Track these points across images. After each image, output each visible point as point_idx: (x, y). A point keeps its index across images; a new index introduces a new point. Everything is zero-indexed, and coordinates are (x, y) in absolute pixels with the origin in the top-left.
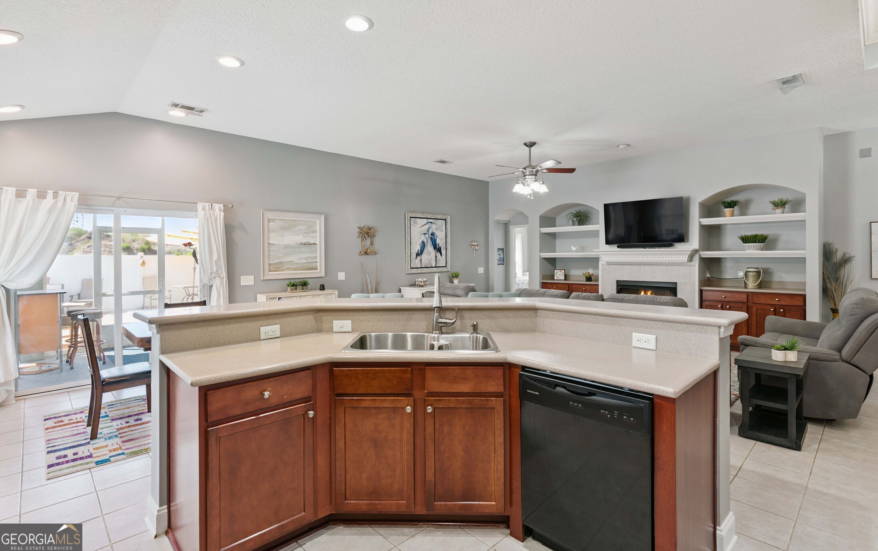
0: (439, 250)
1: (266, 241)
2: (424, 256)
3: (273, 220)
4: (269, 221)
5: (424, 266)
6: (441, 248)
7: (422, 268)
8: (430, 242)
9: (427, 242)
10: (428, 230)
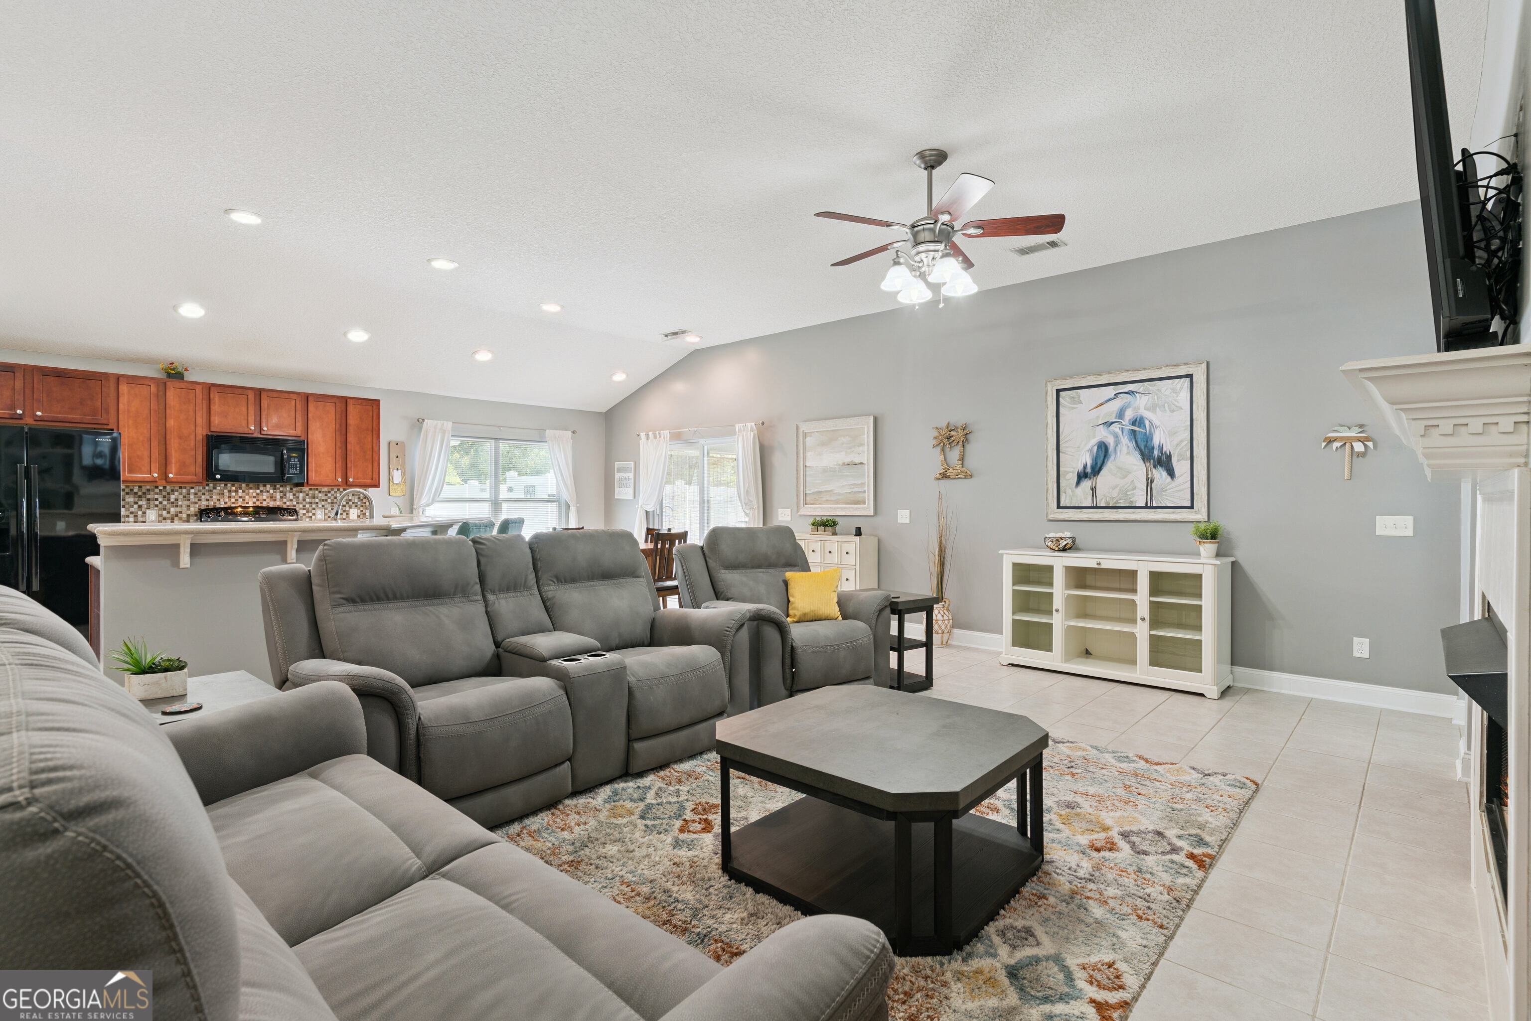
0: (1165, 462)
1: (802, 463)
2: (1104, 480)
3: (811, 434)
4: (806, 435)
5: (1103, 505)
6: (1169, 457)
7: (1097, 507)
8: (1126, 442)
9: (1117, 442)
10: (1121, 414)
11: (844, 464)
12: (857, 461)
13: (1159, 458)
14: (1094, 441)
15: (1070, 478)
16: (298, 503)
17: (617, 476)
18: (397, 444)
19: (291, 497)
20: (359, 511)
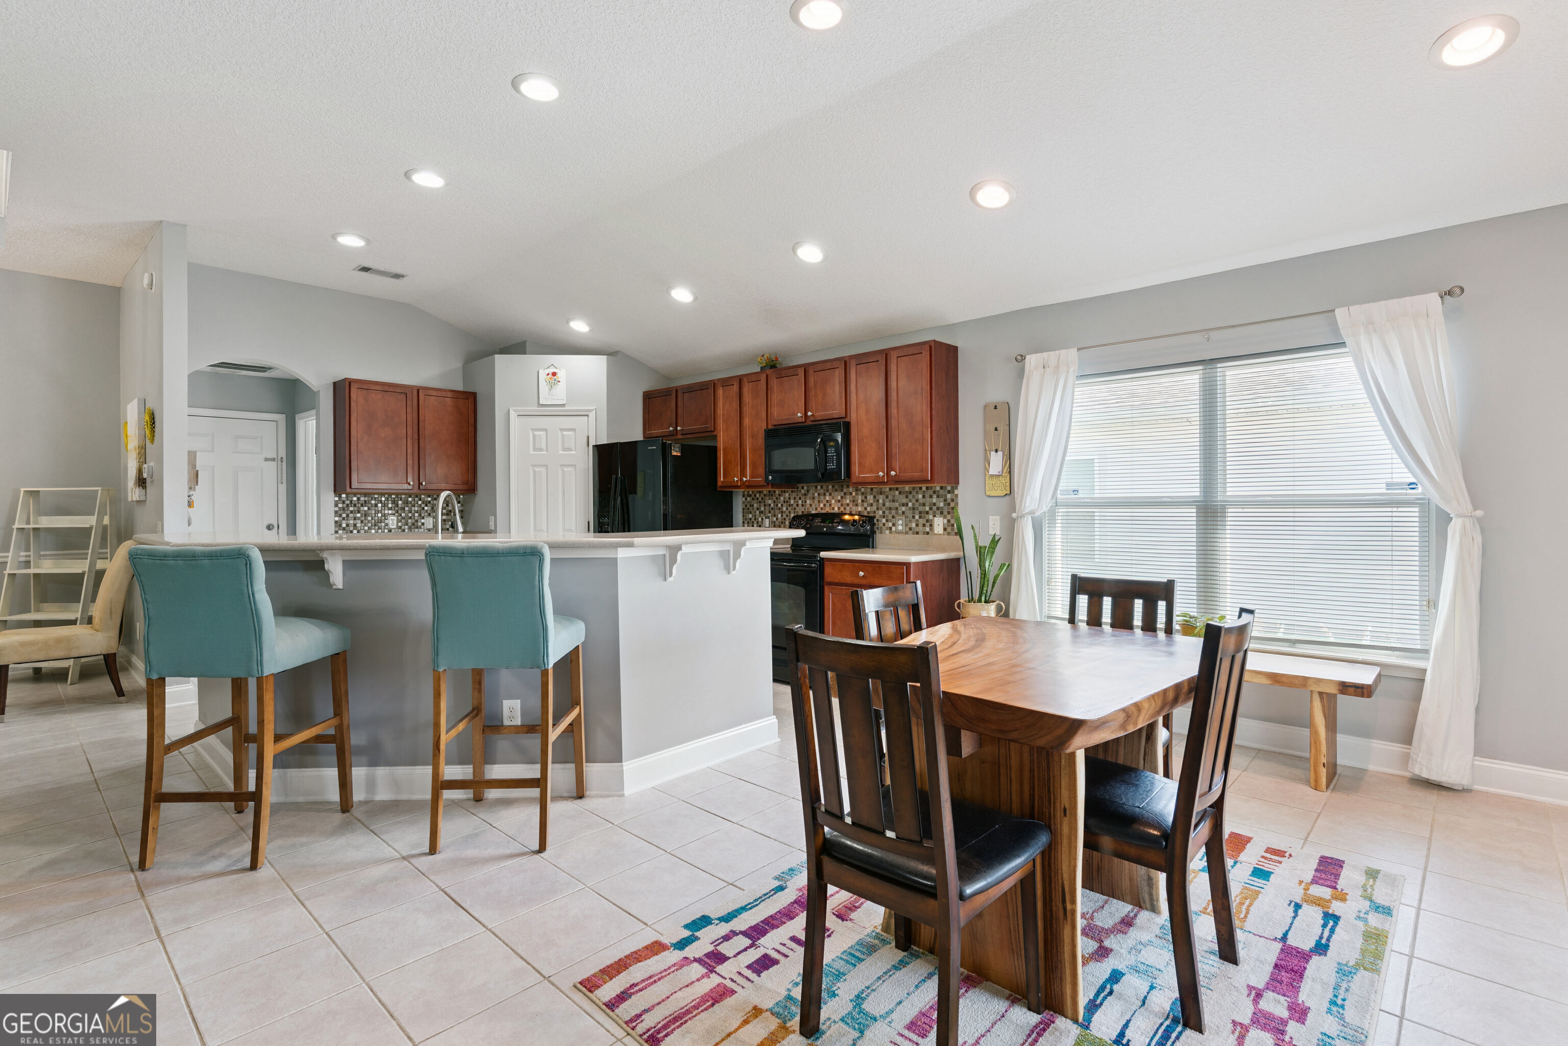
16: (878, 509)
18: (996, 407)
19: (871, 501)
20: (946, 521)
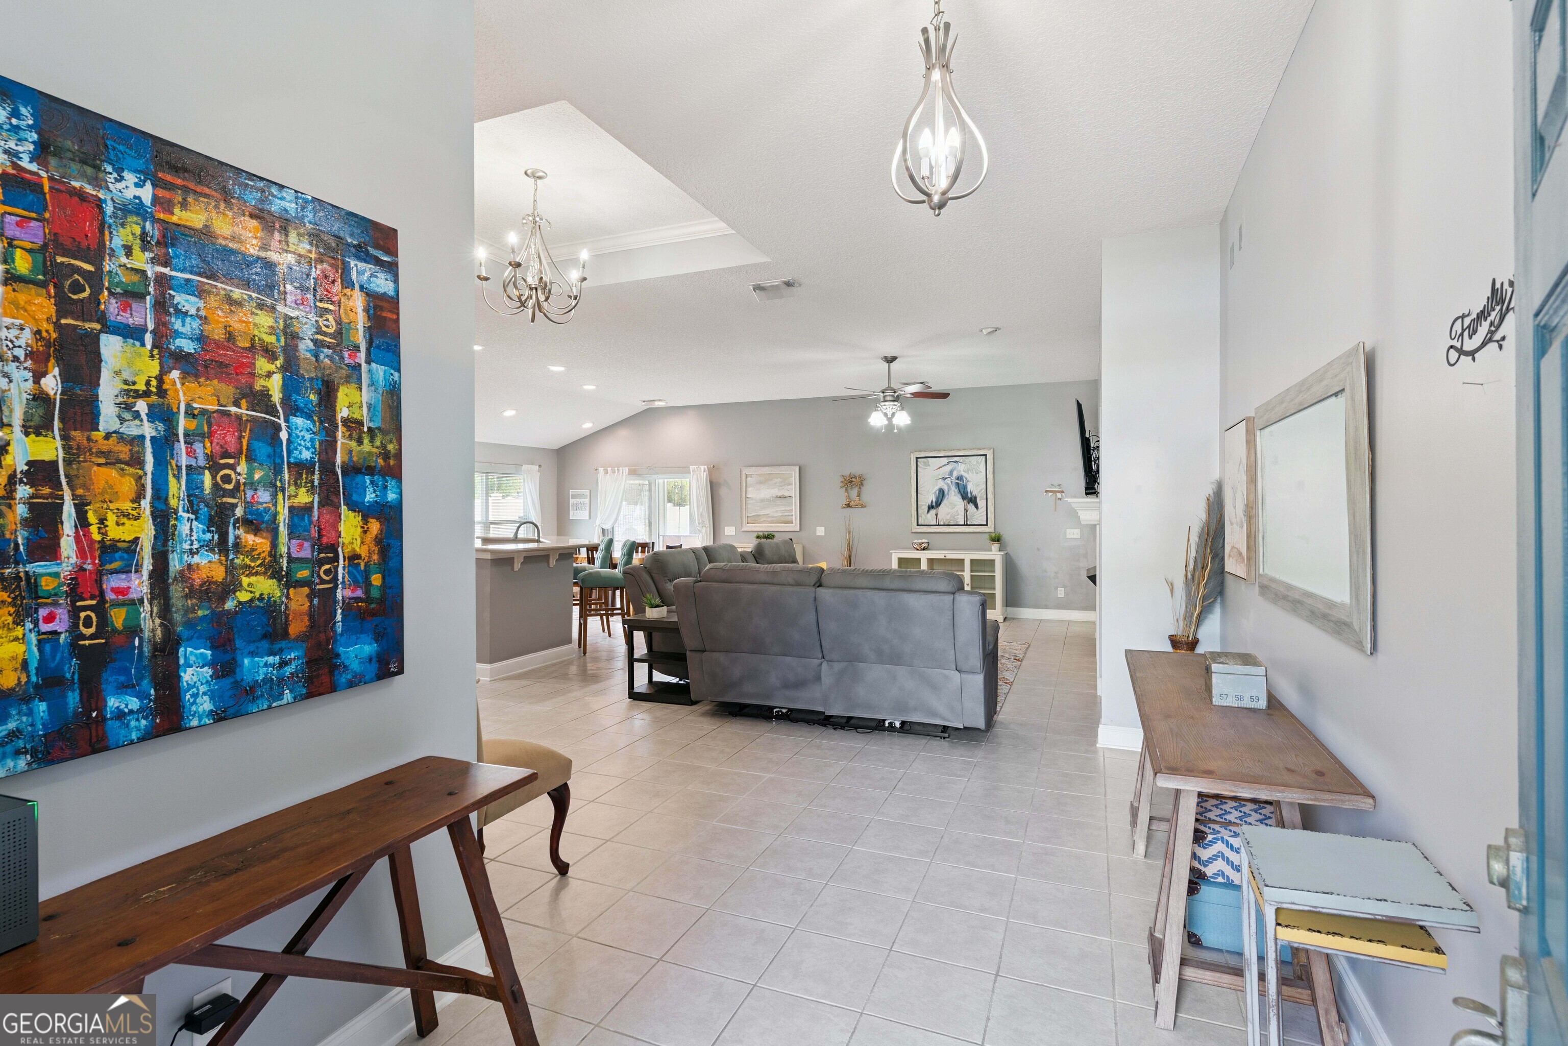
0: (973, 501)
1: (744, 495)
3: (751, 475)
4: (747, 476)
5: (942, 523)
7: (939, 525)
8: (954, 489)
9: (949, 489)
10: (951, 473)
11: (777, 497)
12: (787, 494)
13: (971, 498)
14: (937, 488)
15: (923, 508)
17: (571, 501)
